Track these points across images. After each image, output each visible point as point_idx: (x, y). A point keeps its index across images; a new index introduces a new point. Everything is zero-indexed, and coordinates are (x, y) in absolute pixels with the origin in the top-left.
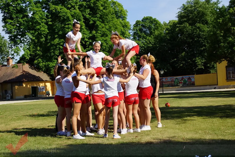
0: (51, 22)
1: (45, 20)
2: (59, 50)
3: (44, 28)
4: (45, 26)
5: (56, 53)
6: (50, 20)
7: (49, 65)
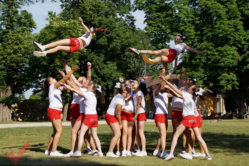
0: (198, 20)
1: (192, 18)
2: (206, 56)
3: (190, 29)
4: (191, 27)
5: (202, 60)
6: (197, 18)
7: (193, 75)
